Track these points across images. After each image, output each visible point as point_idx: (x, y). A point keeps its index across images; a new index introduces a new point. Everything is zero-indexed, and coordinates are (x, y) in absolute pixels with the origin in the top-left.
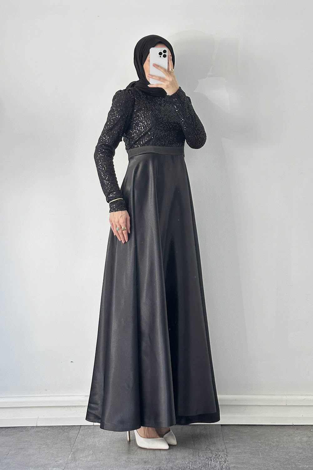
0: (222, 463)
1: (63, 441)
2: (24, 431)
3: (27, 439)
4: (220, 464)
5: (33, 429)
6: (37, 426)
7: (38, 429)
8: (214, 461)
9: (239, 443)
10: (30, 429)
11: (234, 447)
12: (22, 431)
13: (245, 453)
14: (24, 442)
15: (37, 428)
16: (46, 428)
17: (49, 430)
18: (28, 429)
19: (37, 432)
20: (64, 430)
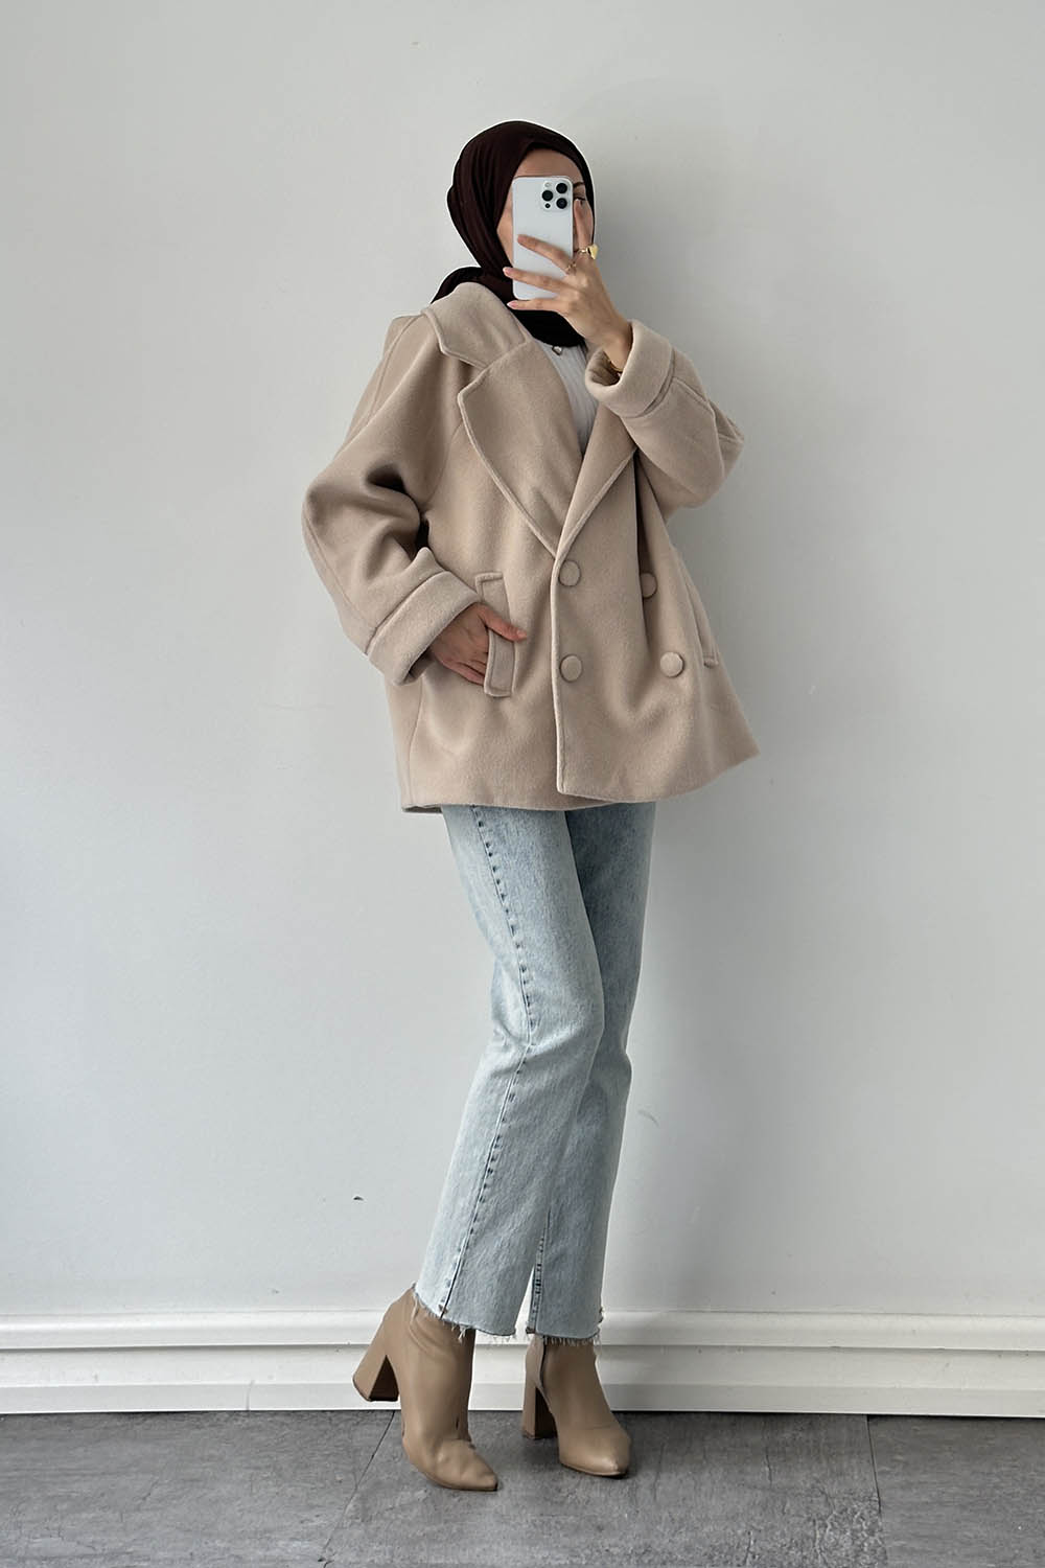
0: (859, 1535)
1: (331, 1458)
2: (206, 1424)
3: (212, 1452)
4: (854, 1537)
5: (236, 1420)
6: (247, 1411)
7: (250, 1421)
8: (834, 1528)
9: (925, 1472)
10: (226, 1421)
11: (907, 1486)
12: (198, 1427)
13: (942, 1504)
14: (202, 1459)
15: (248, 1416)
16: (277, 1418)
17: (287, 1425)
18: (218, 1419)
19: (248, 1428)
20: (337, 1425)
